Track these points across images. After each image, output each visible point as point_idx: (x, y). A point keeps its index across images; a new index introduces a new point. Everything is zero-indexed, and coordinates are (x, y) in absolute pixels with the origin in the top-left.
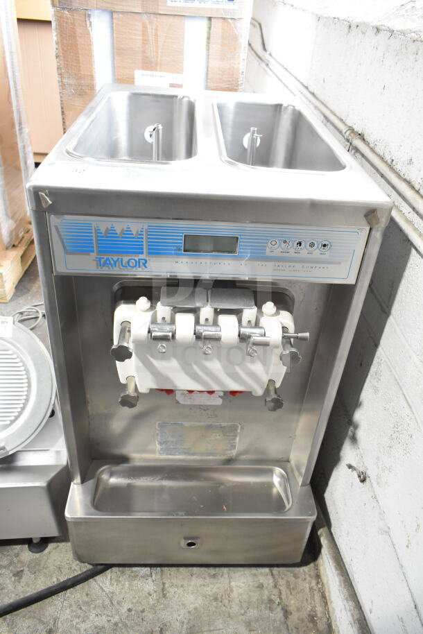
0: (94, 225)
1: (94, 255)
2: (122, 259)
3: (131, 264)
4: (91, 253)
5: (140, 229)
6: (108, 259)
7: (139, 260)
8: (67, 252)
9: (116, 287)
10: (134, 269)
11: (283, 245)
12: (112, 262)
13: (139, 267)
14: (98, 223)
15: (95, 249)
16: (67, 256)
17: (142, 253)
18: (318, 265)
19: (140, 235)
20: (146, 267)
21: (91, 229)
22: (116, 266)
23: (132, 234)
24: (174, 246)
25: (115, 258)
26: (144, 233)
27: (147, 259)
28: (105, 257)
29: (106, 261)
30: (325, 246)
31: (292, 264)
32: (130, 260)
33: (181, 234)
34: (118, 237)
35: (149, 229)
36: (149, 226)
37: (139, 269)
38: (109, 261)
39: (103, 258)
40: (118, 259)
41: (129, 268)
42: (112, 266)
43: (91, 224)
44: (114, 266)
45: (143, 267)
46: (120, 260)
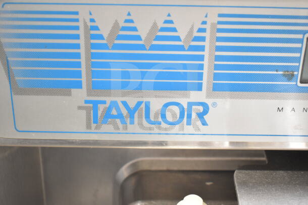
1: (80, 95)
3: (169, 118)
4: (74, 91)
5: (199, 25)
6: (114, 104)
8: (16, 88)
9: (124, 172)
12: (124, 112)
13: (189, 123)
15: (84, 79)
16: (15, 97)
17: (199, 88)
20: (204, 123)
21: (77, 28)
22: (132, 123)
23: (178, 39)
24: (277, 69)
25: (132, 102)
26: (207, 35)
27: (209, 102)
29: (109, 109)
32: (167, 105)
33: (300, 36)
34: (142, 47)
35: (219, 23)
36: (220, 15)
37: (189, 129)
38: (118, 109)
39: (104, 102)
40: (139, 103)
41: (164, 125)
42: (124, 122)
43: (77, 13)
44: (128, 121)
45: (199, 123)
46: (143, 106)
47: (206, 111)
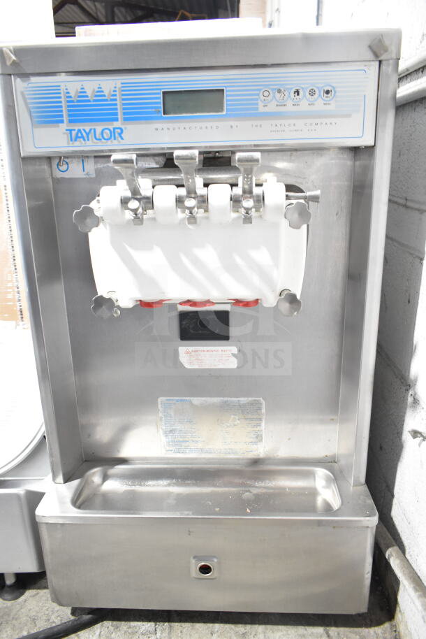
0: (63, 88)
7: (114, 129)
10: (109, 142)
11: (278, 95)
14: (67, 84)
18: (324, 121)
19: (113, 95)
28: (77, 128)
30: (328, 92)
31: (292, 121)
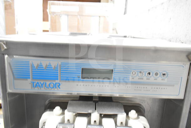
1: (30, 80)
2: (46, 83)
3: (51, 86)
4: (28, 79)
5: (56, 65)
6: (38, 83)
8: (15, 78)
15: (31, 77)
16: (15, 81)
17: (57, 79)
20: (59, 88)
21: (29, 65)
22: (42, 87)
23: (52, 68)
24: (76, 75)
25: (42, 82)
26: (59, 67)
27: (60, 83)
29: (37, 84)
32: (50, 83)
33: (80, 68)
34: (44, 70)
35: (61, 65)
36: (61, 63)
37: (56, 89)
38: (39, 84)
39: (35, 82)
40: (44, 83)
41: (50, 88)
42: (40, 87)
43: (29, 62)
44: (41, 87)
45: (58, 88)
46: (45, 83)
47: (60, 85)
